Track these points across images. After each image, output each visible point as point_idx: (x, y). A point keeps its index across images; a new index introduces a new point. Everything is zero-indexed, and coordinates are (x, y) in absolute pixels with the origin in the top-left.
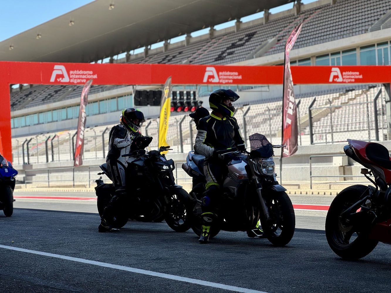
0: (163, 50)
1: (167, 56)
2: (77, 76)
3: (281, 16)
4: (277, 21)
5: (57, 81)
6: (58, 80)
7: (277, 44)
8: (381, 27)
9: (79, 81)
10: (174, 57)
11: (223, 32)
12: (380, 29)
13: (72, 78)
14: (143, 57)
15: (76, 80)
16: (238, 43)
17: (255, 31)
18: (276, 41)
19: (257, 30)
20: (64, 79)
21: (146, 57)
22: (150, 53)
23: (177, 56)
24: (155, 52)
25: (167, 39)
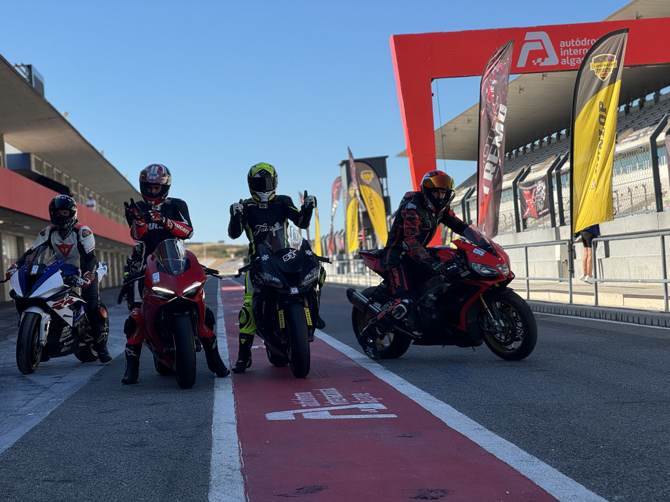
2: (576, 52)
6: (534, 63)
13: (565, 57)
15: (572, 60)
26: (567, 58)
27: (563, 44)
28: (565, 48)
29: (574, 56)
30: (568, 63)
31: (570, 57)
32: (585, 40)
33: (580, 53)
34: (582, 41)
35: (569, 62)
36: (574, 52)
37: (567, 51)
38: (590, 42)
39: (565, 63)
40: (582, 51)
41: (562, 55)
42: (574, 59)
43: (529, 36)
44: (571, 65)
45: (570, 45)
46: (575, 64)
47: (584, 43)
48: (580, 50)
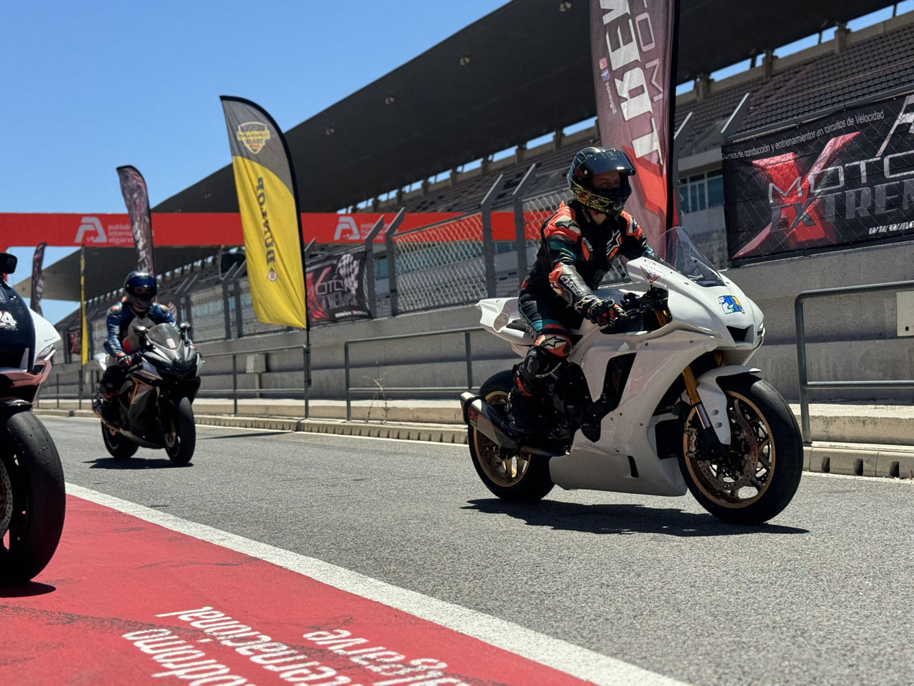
0: (422, 194)
1: (424, 203)
2: (120, 234)
3: (576, 139)
4: (570, 146)
5: (86, 241)
6: (88, 240)
7: (561, 180)
8: (694, 151)
9: (123, 240)
10: (432, 203)
11: (500, 165)
12: (691, 154)
13: (112, 237)
14: (394, 205)
15: (117, 239)
16: (514, 181)
17: (540, 161)
18: (561, 176)
19: (543, 160)
20: (98, 238)
21: (399, 204)
22: (405, 198)
23: (437, 202)
24: (410, 196)
25: (426, 177)
26: (114, 238)
27: (110, 227)
28: (112, 230)
31: (116, 237)
32: (127, 225)
34: (125, 226)
36: (119, 234)
37: (113, 232)
41: (109, 235)
43: (84, 220)
45: (116, 229)
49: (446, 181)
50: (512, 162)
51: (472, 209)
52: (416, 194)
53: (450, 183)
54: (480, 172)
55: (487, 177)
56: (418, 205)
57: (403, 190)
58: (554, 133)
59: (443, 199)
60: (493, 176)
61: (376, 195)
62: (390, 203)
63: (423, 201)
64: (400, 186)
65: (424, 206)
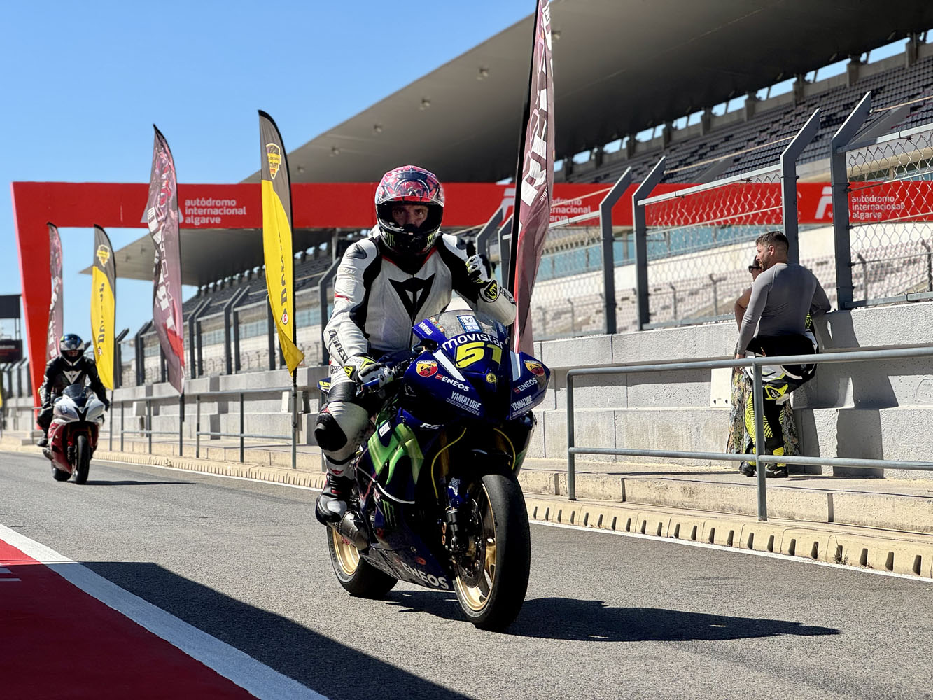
2: (201, 212)
9: (205, 220)
10: (713, 148)
13: (190, 216)
15: (197, 219)
16: (839, 115)
19: (887, 83)
23: (720, 146)
24: (685, 135)
25: (708, 106)
26: (192, 217)
27: (188, 203)
28: (191, 207)
29: (198, 216)
30: (193, 222)
31: (195, 216)
32: (210, 200)
33: (205, 213)
34: (208, 201)
35: (194, 220)
36: (199, 211)
37: (192, 210)
38: (215, 203)
39: (189, 222)
40: (207, 211)
41: (186, 213)
42: (199, 218)
44: (196, 224)
45: (195, 204)
46: (199, 224)
47: (209, 203)
48: (205, 210)
49: (739, 111)
50: (841, 84)
51: (770, 159)
52: (693, 132)
53: (744, 116)
54: (791, 99)
55: (801, 107)
56: (693, 150)
57: (674, 125)
58: (907, 40)
59: (729, 143)
60: (809, 106)
61: (633, 132)
62: (654, 145)
63: (701, 143)
64: (670, 118)
65: (700, 152)
